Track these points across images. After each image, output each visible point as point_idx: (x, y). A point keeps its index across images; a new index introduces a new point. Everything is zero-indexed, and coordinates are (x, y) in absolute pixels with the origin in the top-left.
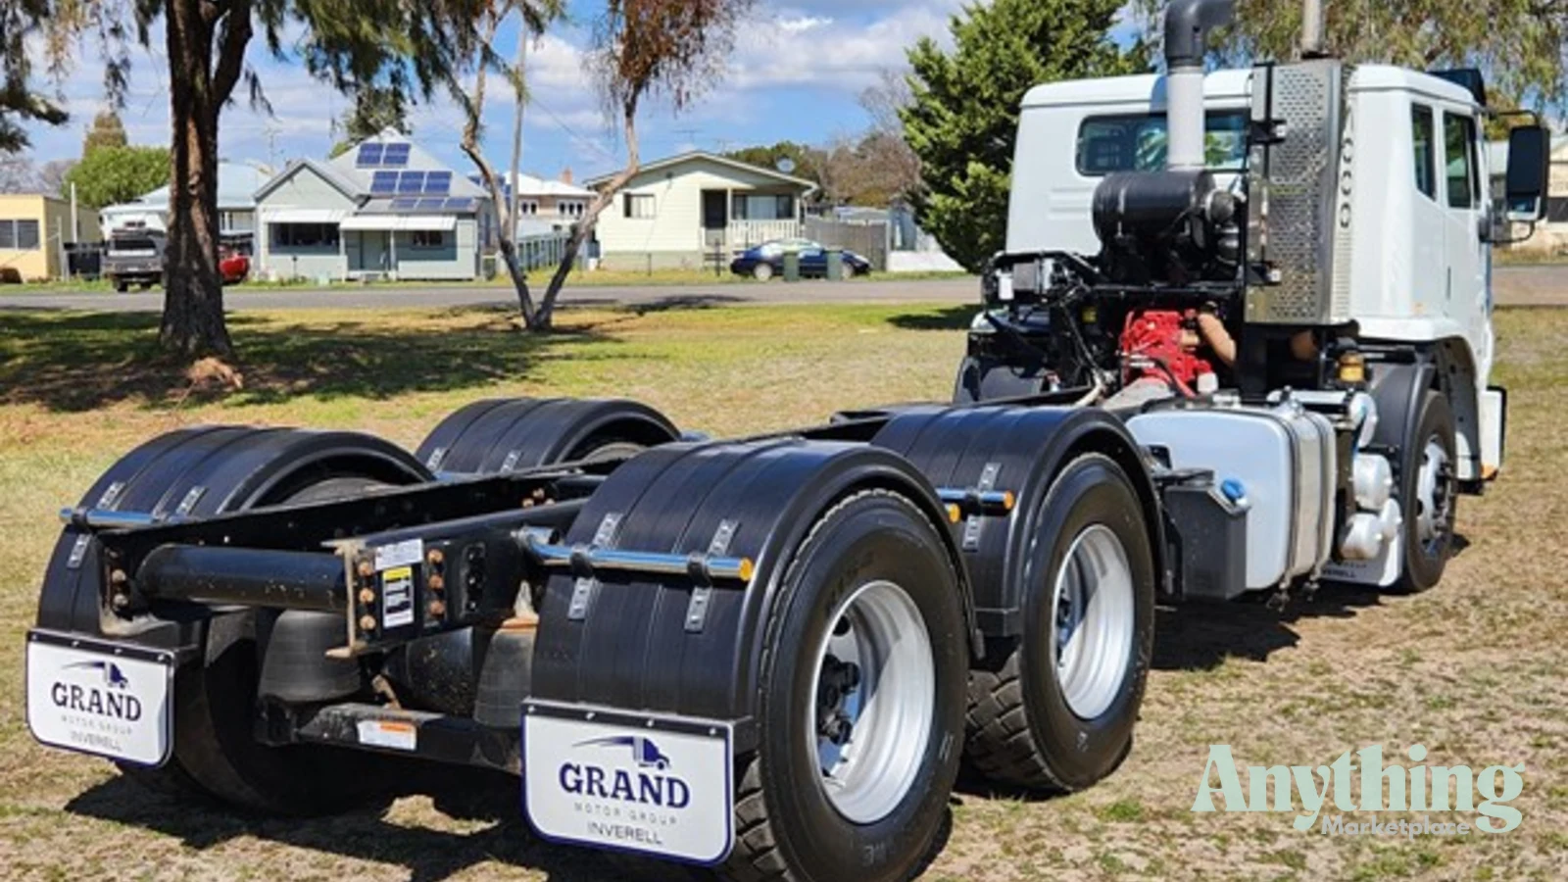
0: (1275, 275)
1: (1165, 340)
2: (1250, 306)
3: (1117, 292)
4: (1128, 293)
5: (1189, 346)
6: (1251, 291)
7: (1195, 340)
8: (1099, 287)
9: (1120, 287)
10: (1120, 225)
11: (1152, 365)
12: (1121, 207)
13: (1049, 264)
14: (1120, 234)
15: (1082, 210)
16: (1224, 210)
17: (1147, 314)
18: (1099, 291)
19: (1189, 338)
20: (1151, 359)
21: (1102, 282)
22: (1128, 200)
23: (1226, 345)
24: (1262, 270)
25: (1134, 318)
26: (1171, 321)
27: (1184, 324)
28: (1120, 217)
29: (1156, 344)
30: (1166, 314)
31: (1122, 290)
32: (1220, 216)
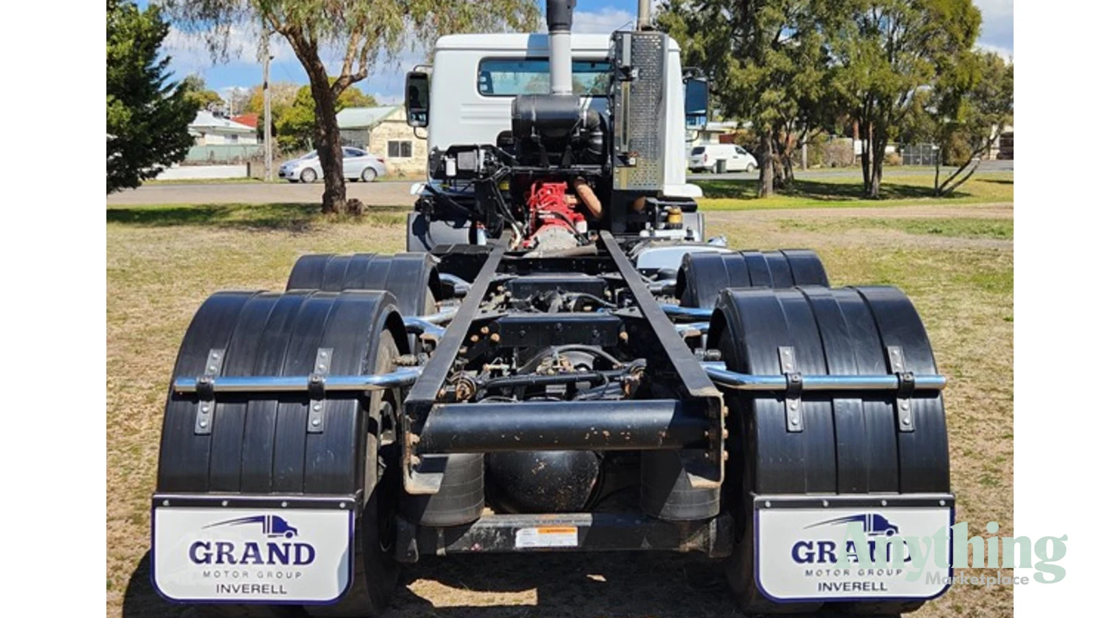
0: (632, 161)
1: (558, 202)
2: (616, 180)
3: (528, 171)
4: (534, 171)
5: (571, 204)
6: (616, 170)
7: (574, 201)
8: (514, 168)
9: (529, 168)
10: (533, 129)
11: (553, 217)
12: (534, 118)
13: (482, 152)
14: (533, 135)
15: (505, 118)
16: (594, 121)
17: (546, 185)
18: (515, 170)
19: (572, 200)
20: (552, 213)
21: (516, 165)
22: (538, 114)
23: (595, 204)
24: (624, 159)
25: (537, 189)
26: (561, 189)
27: (568, 192)
28: (533, 123)
29: (552, 204)
30: (558, 185)
31: (532, 169)
32: (592, 125)
